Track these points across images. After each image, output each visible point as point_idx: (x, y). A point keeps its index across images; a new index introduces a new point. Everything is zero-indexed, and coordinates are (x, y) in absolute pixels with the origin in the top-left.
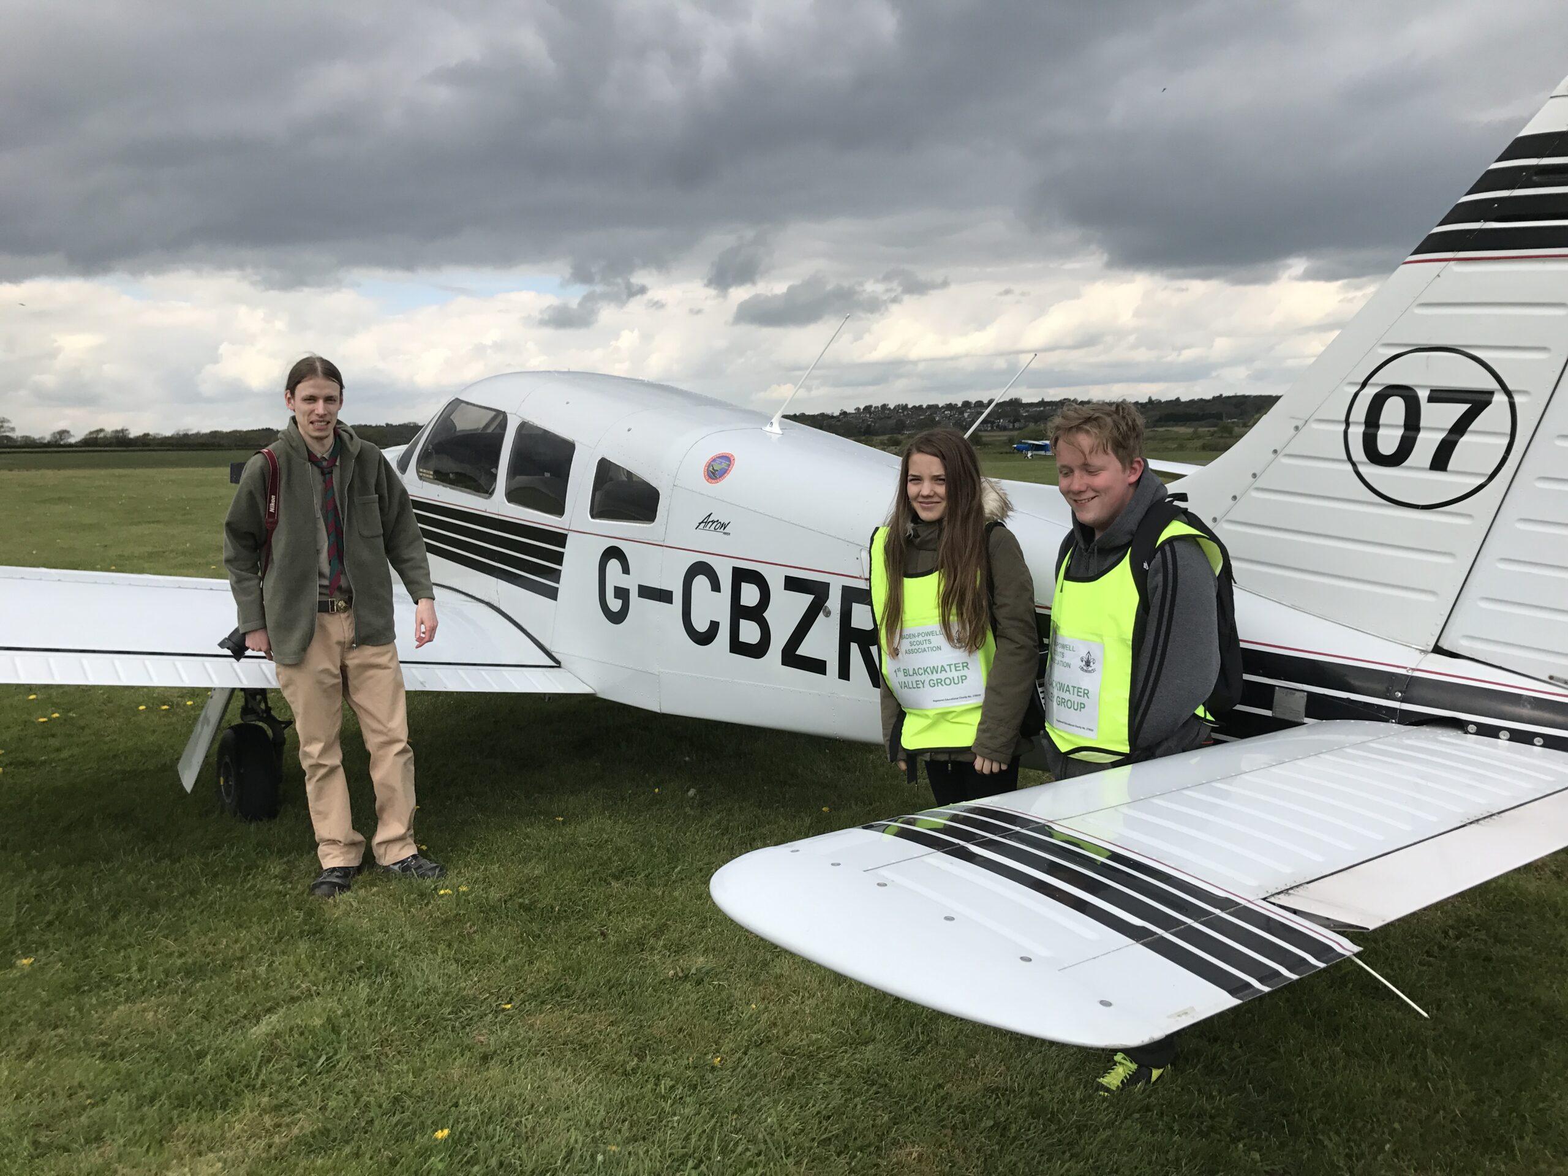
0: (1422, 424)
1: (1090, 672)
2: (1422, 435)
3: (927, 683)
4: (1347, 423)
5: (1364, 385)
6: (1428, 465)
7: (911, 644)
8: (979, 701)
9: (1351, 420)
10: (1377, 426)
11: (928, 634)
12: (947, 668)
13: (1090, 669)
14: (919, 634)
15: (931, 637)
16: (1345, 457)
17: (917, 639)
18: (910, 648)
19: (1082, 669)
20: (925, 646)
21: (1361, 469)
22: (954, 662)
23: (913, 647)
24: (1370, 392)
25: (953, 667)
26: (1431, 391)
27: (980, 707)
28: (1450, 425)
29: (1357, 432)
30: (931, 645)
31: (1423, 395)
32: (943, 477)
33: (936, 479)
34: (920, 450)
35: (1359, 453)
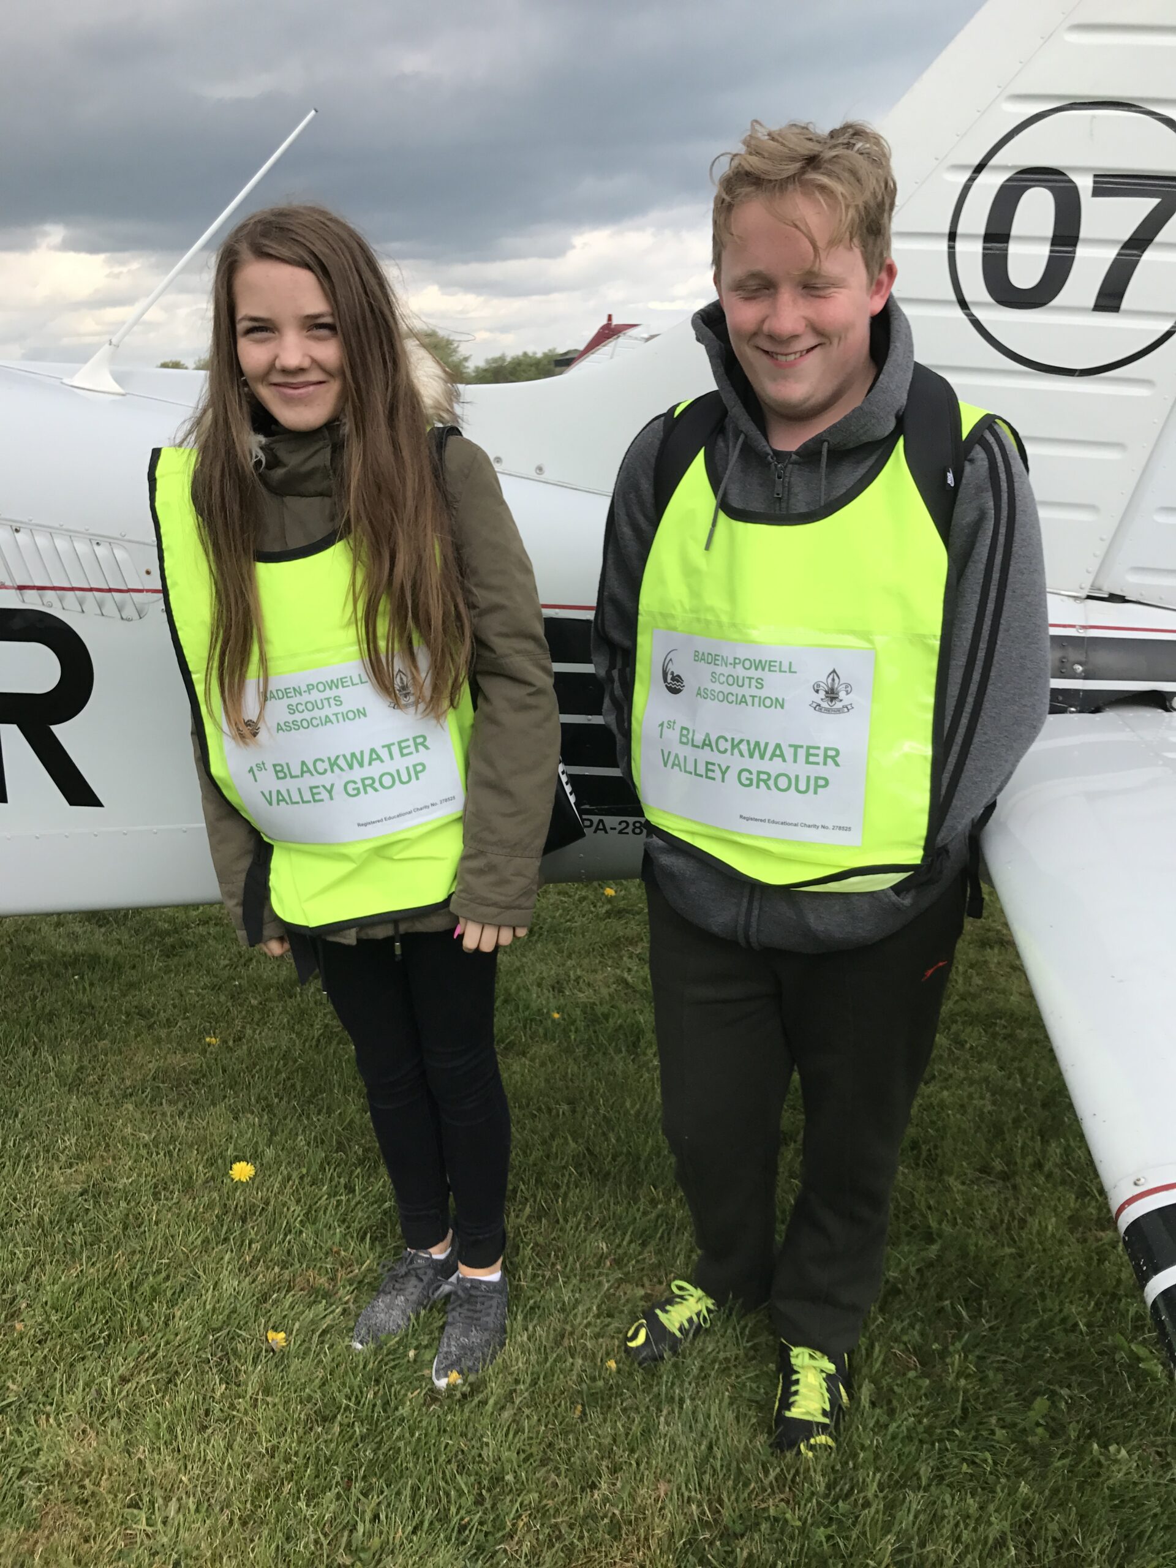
0: (1083, 233)
1: (839, 711)
2: (1081, 251)
3: (338, 789)
4: (952, 236)
5: (979, 168)
6: (1092, 304)
7: (292, 710)
8: (456, 808)
9: (961, 229)
10: (1005, 238)
11: (332, 684)
12: (384, 753)
13: (838, 705)
14: (310, 688)
15: (341, 691)
16: (952, 296)
17: (306, 697)
18: (291, 718)
19: (818, 707)
20: (327, 711)
21: (979, 314)
22: (396, 741)
23: (298, 717)
24: (991, 182)
25: (395, 749)
26: (1096, 176)
27: (460, 819)
28: (1126, 237)
29: (971, 251)
30: (343, 709)
31: (1084, 183)
32: (328, 320)
33: (312, 325)
34: (263, 254)
35: (975, 287)
